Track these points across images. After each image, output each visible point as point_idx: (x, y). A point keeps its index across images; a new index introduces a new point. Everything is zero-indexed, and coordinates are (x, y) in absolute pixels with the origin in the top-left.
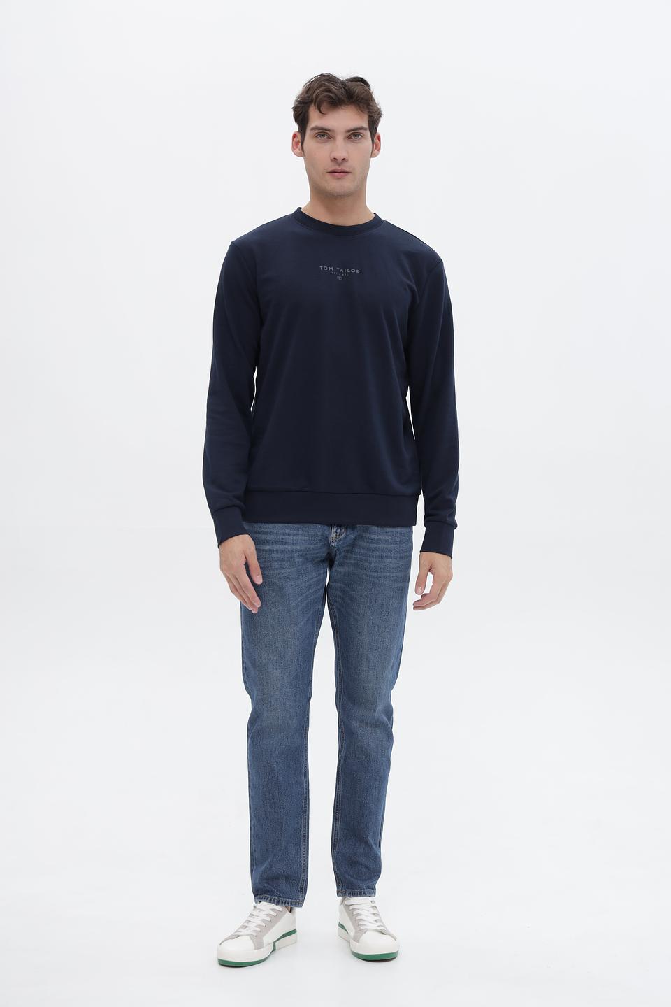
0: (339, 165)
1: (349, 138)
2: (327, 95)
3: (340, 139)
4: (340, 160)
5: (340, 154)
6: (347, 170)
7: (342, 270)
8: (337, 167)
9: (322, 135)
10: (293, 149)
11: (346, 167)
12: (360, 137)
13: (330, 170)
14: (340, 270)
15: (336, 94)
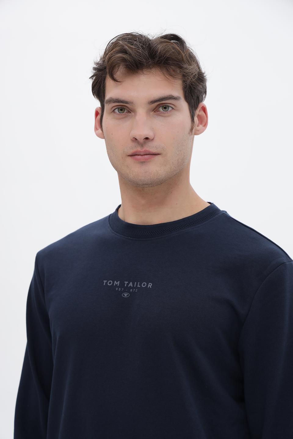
0: (142, 145)
1: (155, 110)
2: (121, 57)
3: (141, 112)
4: (141, 139)
5: (142, 132)
6: (154, 151)
7: (131, 284)
8: (139, 149)
9: (122, 109)
10: (96, 129)
11: (151, 147)
12: (170, 109)
13: (131, 152)
14: (128, 284)
15: (130, 55)
